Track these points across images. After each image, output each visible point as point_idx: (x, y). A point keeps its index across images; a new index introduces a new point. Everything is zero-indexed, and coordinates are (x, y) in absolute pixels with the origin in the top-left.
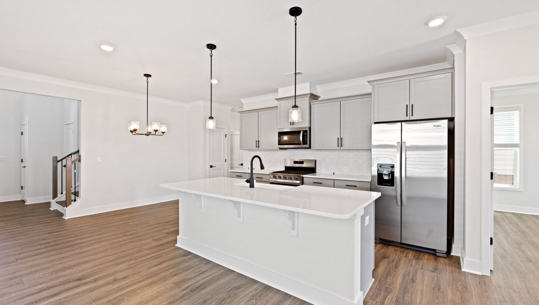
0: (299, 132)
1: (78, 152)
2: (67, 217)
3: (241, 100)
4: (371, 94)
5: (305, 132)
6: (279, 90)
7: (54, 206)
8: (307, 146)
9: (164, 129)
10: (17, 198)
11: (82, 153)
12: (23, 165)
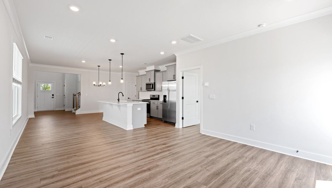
0: (151, 84)
1: (80, 93)
2: (77, 114)
3: (138, 71)
4: (166, 71)
5: (153, 84)
6: (147, 68)
7: (73, 111)
8: (153, 89)
9: (104, 84)
10: (63, 109)
11: (81, 93)
12: (64, 97)
